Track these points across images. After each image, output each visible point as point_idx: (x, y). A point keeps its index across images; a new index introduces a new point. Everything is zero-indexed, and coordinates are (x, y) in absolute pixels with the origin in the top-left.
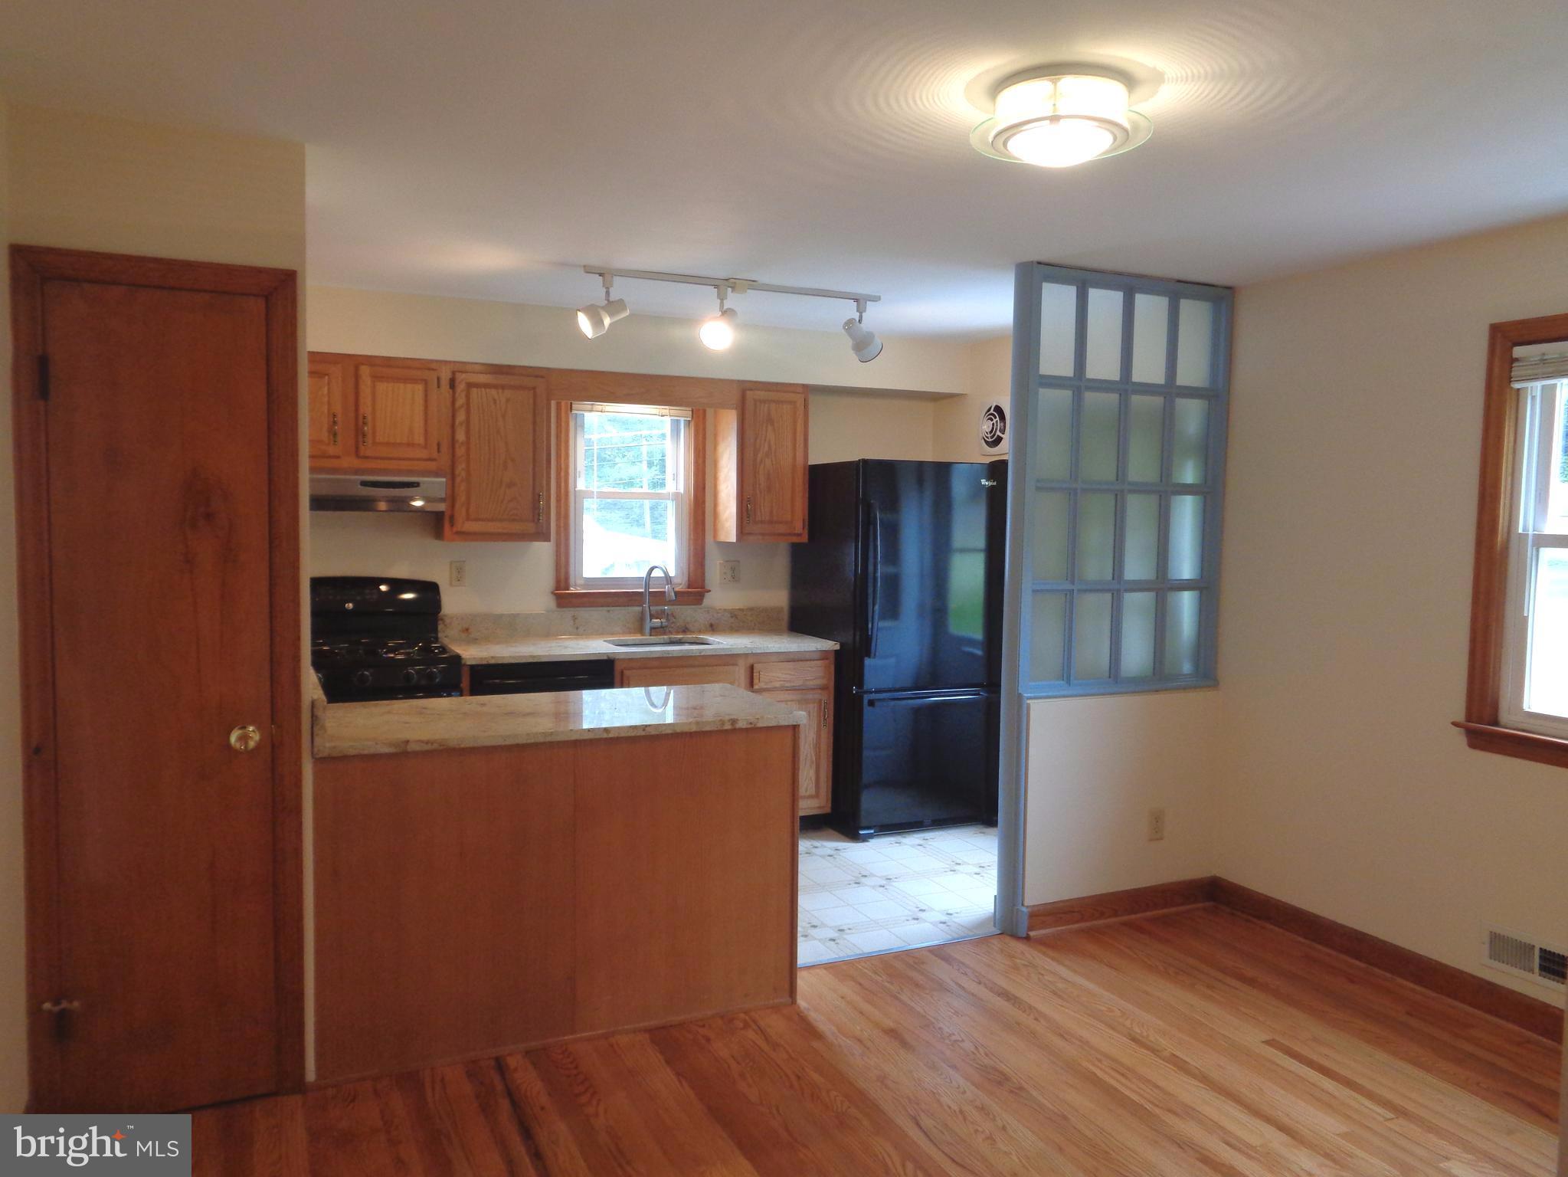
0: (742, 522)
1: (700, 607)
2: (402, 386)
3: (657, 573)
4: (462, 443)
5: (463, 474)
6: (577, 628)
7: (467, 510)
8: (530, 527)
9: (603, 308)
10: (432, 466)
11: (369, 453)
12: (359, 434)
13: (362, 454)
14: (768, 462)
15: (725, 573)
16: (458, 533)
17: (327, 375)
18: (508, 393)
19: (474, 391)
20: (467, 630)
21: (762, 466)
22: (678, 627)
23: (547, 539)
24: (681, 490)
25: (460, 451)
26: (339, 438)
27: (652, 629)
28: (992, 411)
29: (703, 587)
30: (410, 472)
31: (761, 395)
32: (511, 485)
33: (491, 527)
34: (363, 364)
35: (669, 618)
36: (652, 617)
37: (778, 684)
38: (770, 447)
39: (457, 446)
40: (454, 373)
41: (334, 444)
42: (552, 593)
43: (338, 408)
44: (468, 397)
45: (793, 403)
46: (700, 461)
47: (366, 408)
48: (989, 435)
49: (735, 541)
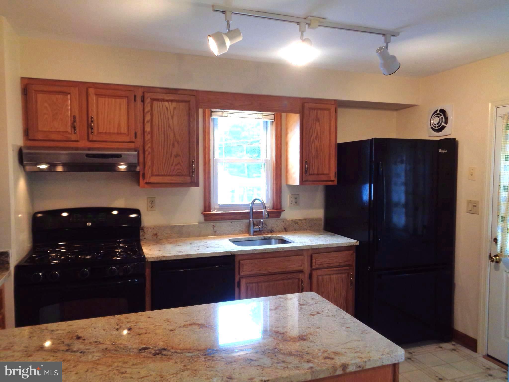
0: (302, 175)
1: (279, 219)
2: (113, 100)
3: (257, 202)
4: (149, 132)
5: (150, 150)
6: (215, 232)
7: (152, 171)
8: (188, 179)
9: (225, 34)
10: (132, 145)
11: (95, 139)
12: (90, 127)
13: (91, 139)
14: (316, 142)
15: (292, 201)
16: (147, 183)
17: (69, 93)
18: (174, 104)
19: (155, 103)
20: (156, 234)
21: (313, 145)
22: (268, 230)
23: (197, 185)
24: (269, 158)
25: (148, 137)
26: (77, 130)
27: (254, 232)
28: (438, 112)
29: (281, 208)
30: (118, 149)
31: (313, 105)
32: (177, 156)
33: (167, 179)
34: (91, 88)
35: (264, 225)
36: (254, 225)
37: (325, 265)
38: (317, 134)
39: (146, 134)
40: (143, 93)
41: (75, 134)
42: (202, 213)
43: (77, 114)
44: (151, 106)
45: (329, 110)
46: (279, 143)
47: (93, 113)
48: (436, 126)
49: (299, 185)
